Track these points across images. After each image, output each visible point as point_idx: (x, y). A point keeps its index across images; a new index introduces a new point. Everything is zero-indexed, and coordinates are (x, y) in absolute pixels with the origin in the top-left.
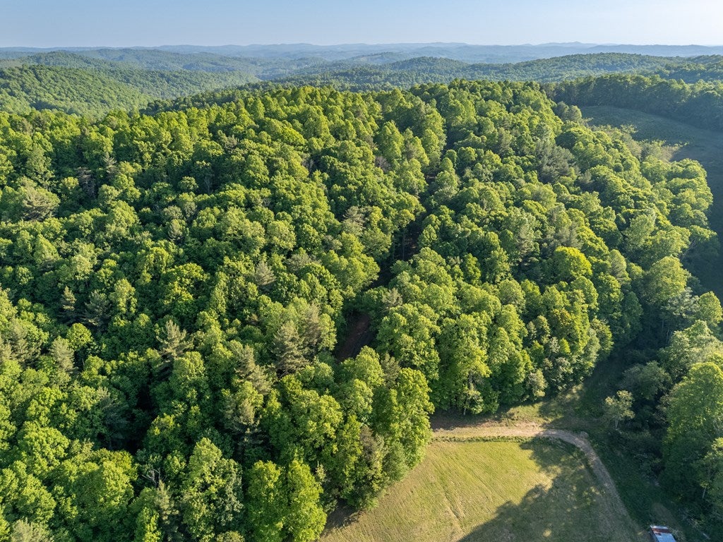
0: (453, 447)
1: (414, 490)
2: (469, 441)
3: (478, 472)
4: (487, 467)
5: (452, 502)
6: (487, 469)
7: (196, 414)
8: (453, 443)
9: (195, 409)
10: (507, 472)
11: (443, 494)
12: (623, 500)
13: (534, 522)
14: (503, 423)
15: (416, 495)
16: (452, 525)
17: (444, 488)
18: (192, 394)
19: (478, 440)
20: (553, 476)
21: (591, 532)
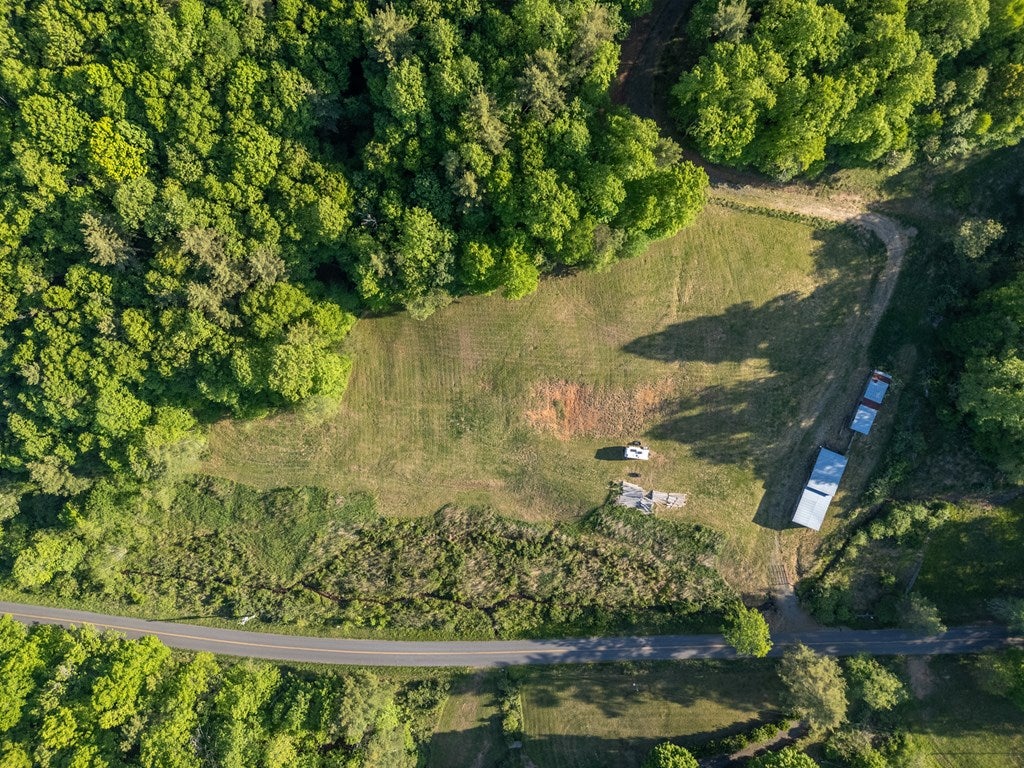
0: (725, 214)
1: (649, 259)
2: (750, 211)
3: (734, 256)
4: (748, 253)
5: (683, 283)
6: (747, 256)
7: (414, 151)
8: (726, 210)
9: (413, 144)
10: (767, 266)
11: (678, 272)
12: (879, 330)
13: (755, 330)
14: (814, 191)
15: (648, 266)
16: (669, 306)
17: (683, 265)
18: (411, 126)
19: (761, 213)
20: (822, 282)
21: (810, 353)
